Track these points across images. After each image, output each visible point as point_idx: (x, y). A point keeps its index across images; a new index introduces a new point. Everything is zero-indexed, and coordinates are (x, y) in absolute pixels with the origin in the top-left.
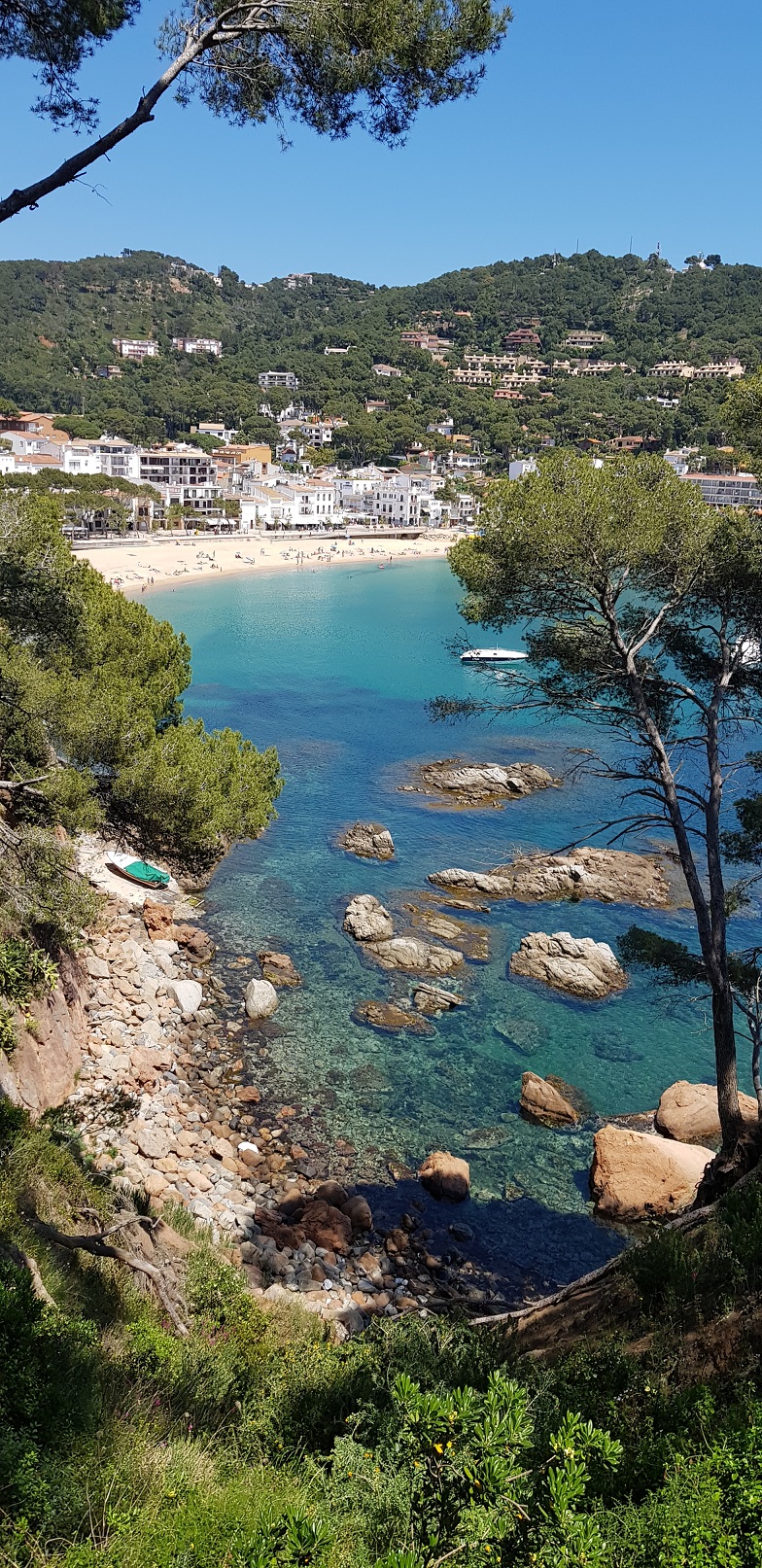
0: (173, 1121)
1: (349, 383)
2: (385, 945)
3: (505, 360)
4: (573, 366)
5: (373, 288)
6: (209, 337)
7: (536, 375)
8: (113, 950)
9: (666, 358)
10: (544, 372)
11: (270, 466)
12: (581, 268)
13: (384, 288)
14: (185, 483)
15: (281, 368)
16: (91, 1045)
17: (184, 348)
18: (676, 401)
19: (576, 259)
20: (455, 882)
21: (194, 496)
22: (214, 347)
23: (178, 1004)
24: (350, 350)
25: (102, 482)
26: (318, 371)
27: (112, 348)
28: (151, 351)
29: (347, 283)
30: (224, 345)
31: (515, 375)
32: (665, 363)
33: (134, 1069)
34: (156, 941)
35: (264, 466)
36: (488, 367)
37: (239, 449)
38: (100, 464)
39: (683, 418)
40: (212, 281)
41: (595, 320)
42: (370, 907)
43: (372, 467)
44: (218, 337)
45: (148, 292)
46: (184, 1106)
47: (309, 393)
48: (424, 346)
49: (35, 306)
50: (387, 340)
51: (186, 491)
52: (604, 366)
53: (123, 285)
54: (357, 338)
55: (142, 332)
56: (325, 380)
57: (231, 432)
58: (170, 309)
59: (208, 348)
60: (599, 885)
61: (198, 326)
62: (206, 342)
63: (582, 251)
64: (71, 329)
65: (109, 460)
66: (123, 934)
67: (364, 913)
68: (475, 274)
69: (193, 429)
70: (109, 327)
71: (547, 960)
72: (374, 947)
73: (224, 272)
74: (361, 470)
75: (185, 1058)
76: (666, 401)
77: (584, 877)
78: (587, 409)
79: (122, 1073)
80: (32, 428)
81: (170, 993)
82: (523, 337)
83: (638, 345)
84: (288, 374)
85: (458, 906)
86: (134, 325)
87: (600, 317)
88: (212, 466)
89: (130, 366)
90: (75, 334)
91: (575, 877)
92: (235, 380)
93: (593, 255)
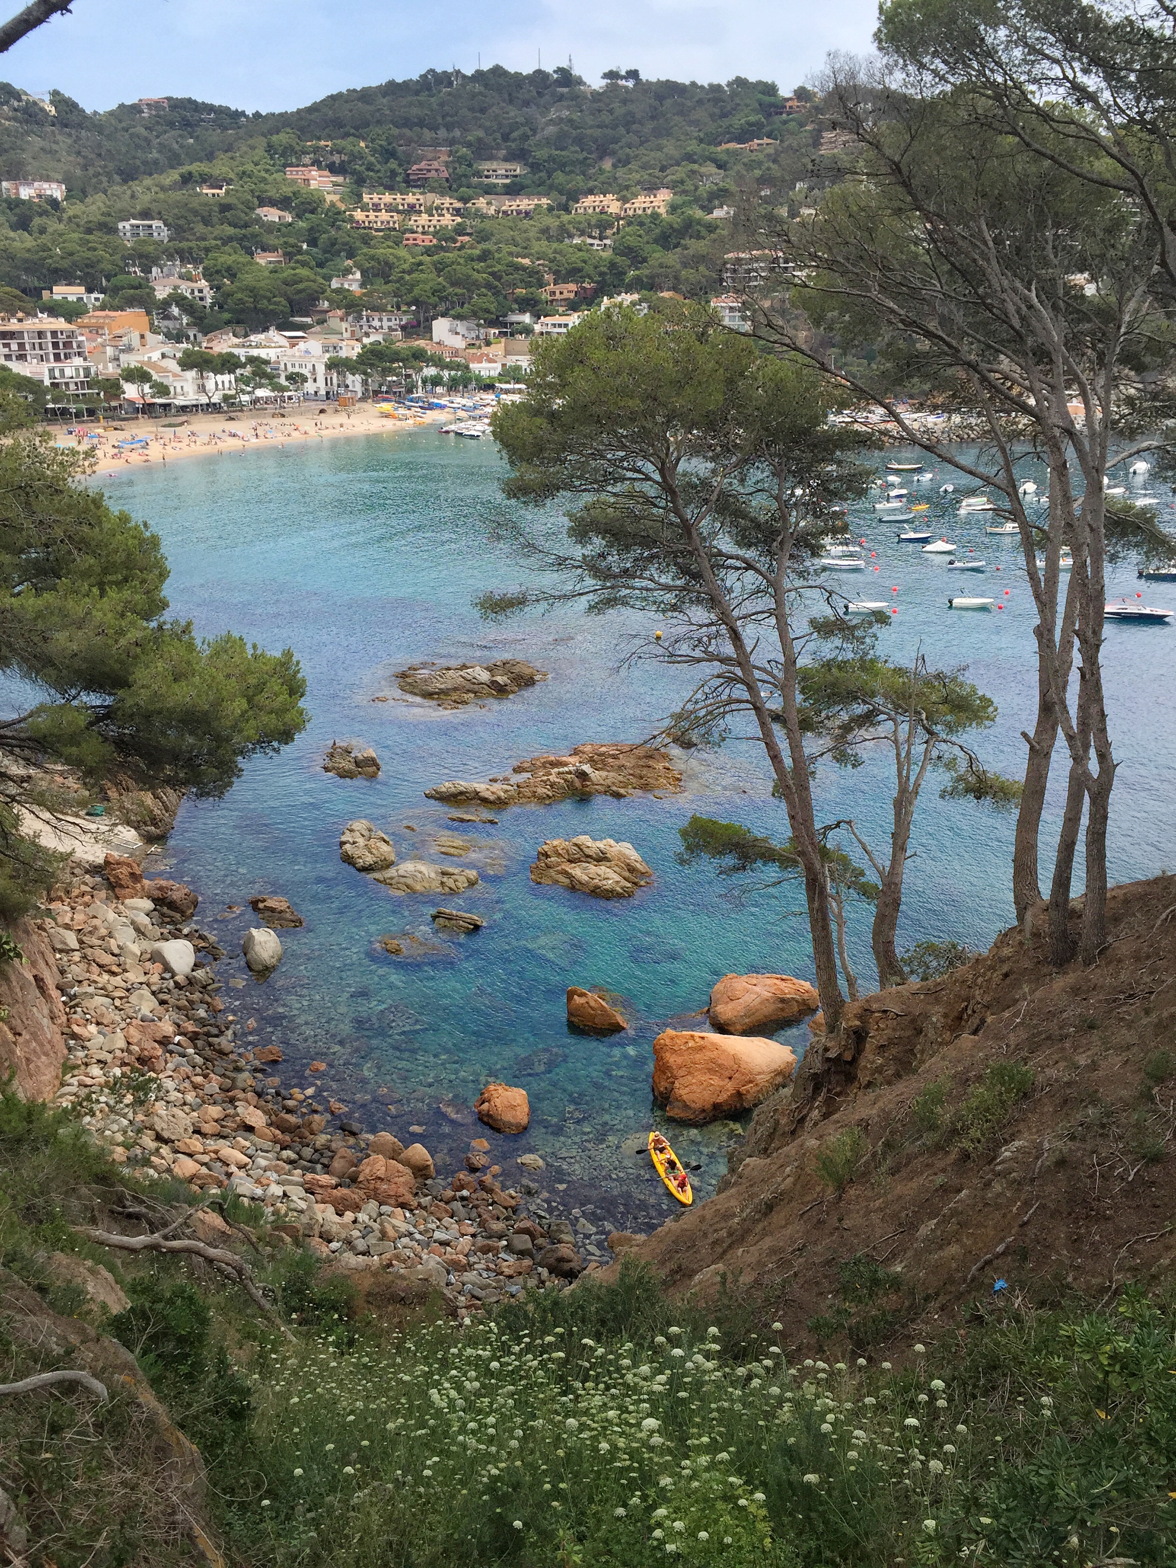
0: (190, 1097)
1: (230, 231)
2: (392, 872)
3: (411, 199)
4: (489, 203)
5: (243, 113)
6: (48, 179)
7: (448, 216)
8: (79, 917)
9: (591, 192)
10: (458, 212)
11: (148, 335)
12: (486, 86)
13: (257, 115)
14: (48, 360)
15: (146, 214)
16: (76, 1029)
17: (17, 193)
18: (608, 242)
19: (479, 75)
20: (454, 796)
21: (62, 375)
22: (57, 191)
23: (167, 968)
24: (227, 192)
26: (191, 217)
29: (211, 108)
30: (69, 190)
31: (425, 216)
32: (591, 198)
33: (132, 1047)
34: (127, 901)
35: (142, 337)
36: (390, 208)
37: (107, 317)
39: (618, 259)
40: (42, 110)
41: (507, 148)
42: (366, 833)
43: (273, 333)
44: (60, 178)
46: (199, 1079)
47: (184, 245)
48: (314, 184)
50: (270, 179)
51: (51, 371)
52: (525, 203)
54: (232, 175)
56: (200, 228)
57: (93, 296)
59: (49, 192)
60: (609, 782)
61: (32, 165)
62: (46, 185)
63: (486, 67)
66: (87, 898)
67: (361, 841)
68: (365, 95)
69: (45, 294)
71: (568, 867)
72: (377, 875)
73: (57, 98)
74: (262, 336)
75: (190, 1027)
76: (596, 242)
77: (592, 775)
78: (511, 254)
79: (118, 1053)
81: (156, 957)
82: (429, 171)
83: (559, 177)
84: (155, 223)
87: (513, 145)
88: (80, 338)
91: (583, 775)
92: (89, 231)
93: (497, 71)
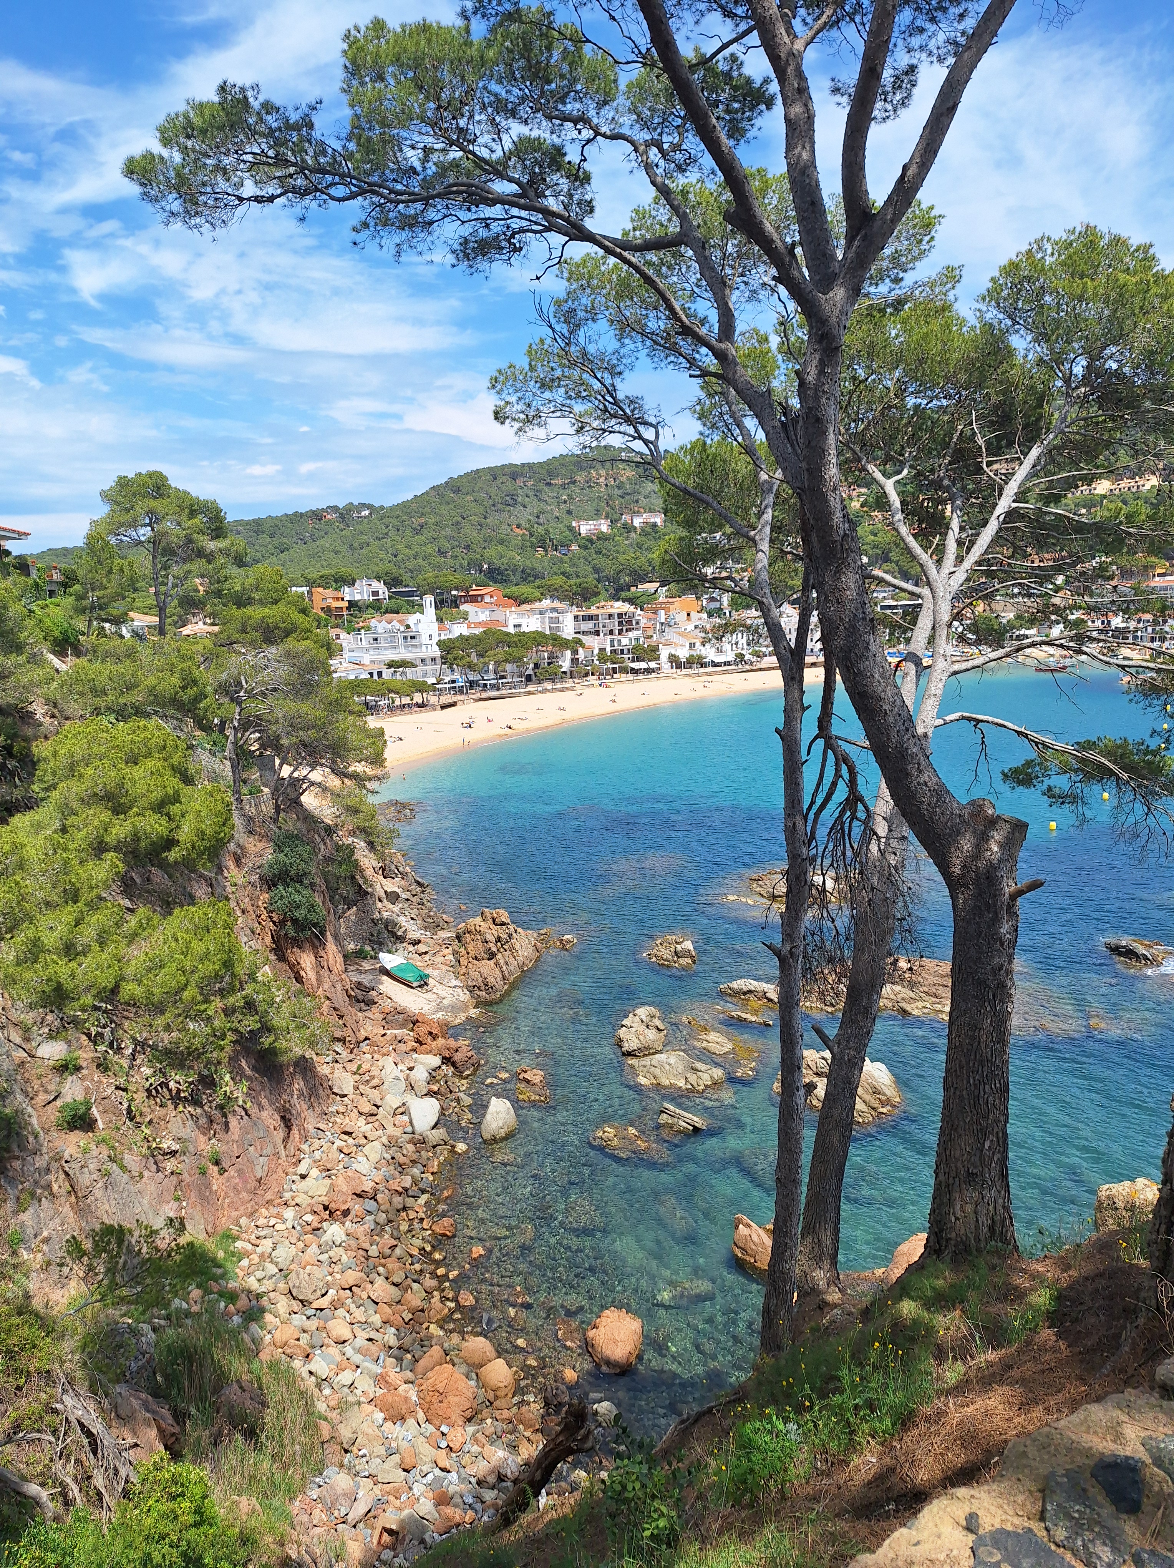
2: (647, 1060)
6: (654, 511)
11: (694, 614)
14: (612, 634)
17: (632, 522)
20: (745, 993)
21: (619, 645)
22: (657, 519)
23: (411, 1123)
25: (538, 639)
27: (571, 529)
28: (604, 528)
35: (689, 614)
37: (669, 602)
38: (539, 624)
42: (646, 1019)
44: (661, 510)
45: (602, 480)
49: (511, 502)
51: (612, 641)
53: (580, 477)
55: (597, 514)
58: (620, 492)
59: (651, 520)
60: (899, 998)
61: (643, 501)
62: (650, 516)
64: (538, 517)
65: (547, 620)
67: (637, 1026)
69: (633, 589)
70: (569, 512)
80: (487, 599)
85: (740, 1019)
86: (591, 509)
88: (640, 618)
89: (588, 543)
90: (541, 521)
